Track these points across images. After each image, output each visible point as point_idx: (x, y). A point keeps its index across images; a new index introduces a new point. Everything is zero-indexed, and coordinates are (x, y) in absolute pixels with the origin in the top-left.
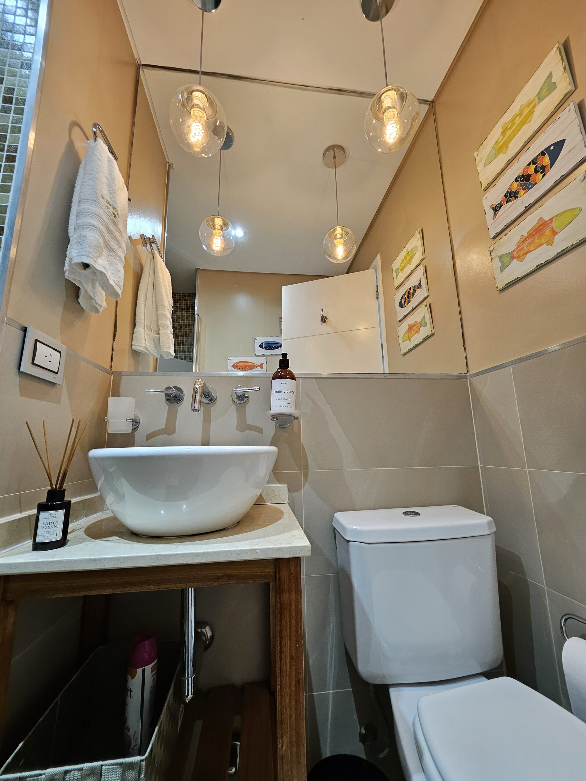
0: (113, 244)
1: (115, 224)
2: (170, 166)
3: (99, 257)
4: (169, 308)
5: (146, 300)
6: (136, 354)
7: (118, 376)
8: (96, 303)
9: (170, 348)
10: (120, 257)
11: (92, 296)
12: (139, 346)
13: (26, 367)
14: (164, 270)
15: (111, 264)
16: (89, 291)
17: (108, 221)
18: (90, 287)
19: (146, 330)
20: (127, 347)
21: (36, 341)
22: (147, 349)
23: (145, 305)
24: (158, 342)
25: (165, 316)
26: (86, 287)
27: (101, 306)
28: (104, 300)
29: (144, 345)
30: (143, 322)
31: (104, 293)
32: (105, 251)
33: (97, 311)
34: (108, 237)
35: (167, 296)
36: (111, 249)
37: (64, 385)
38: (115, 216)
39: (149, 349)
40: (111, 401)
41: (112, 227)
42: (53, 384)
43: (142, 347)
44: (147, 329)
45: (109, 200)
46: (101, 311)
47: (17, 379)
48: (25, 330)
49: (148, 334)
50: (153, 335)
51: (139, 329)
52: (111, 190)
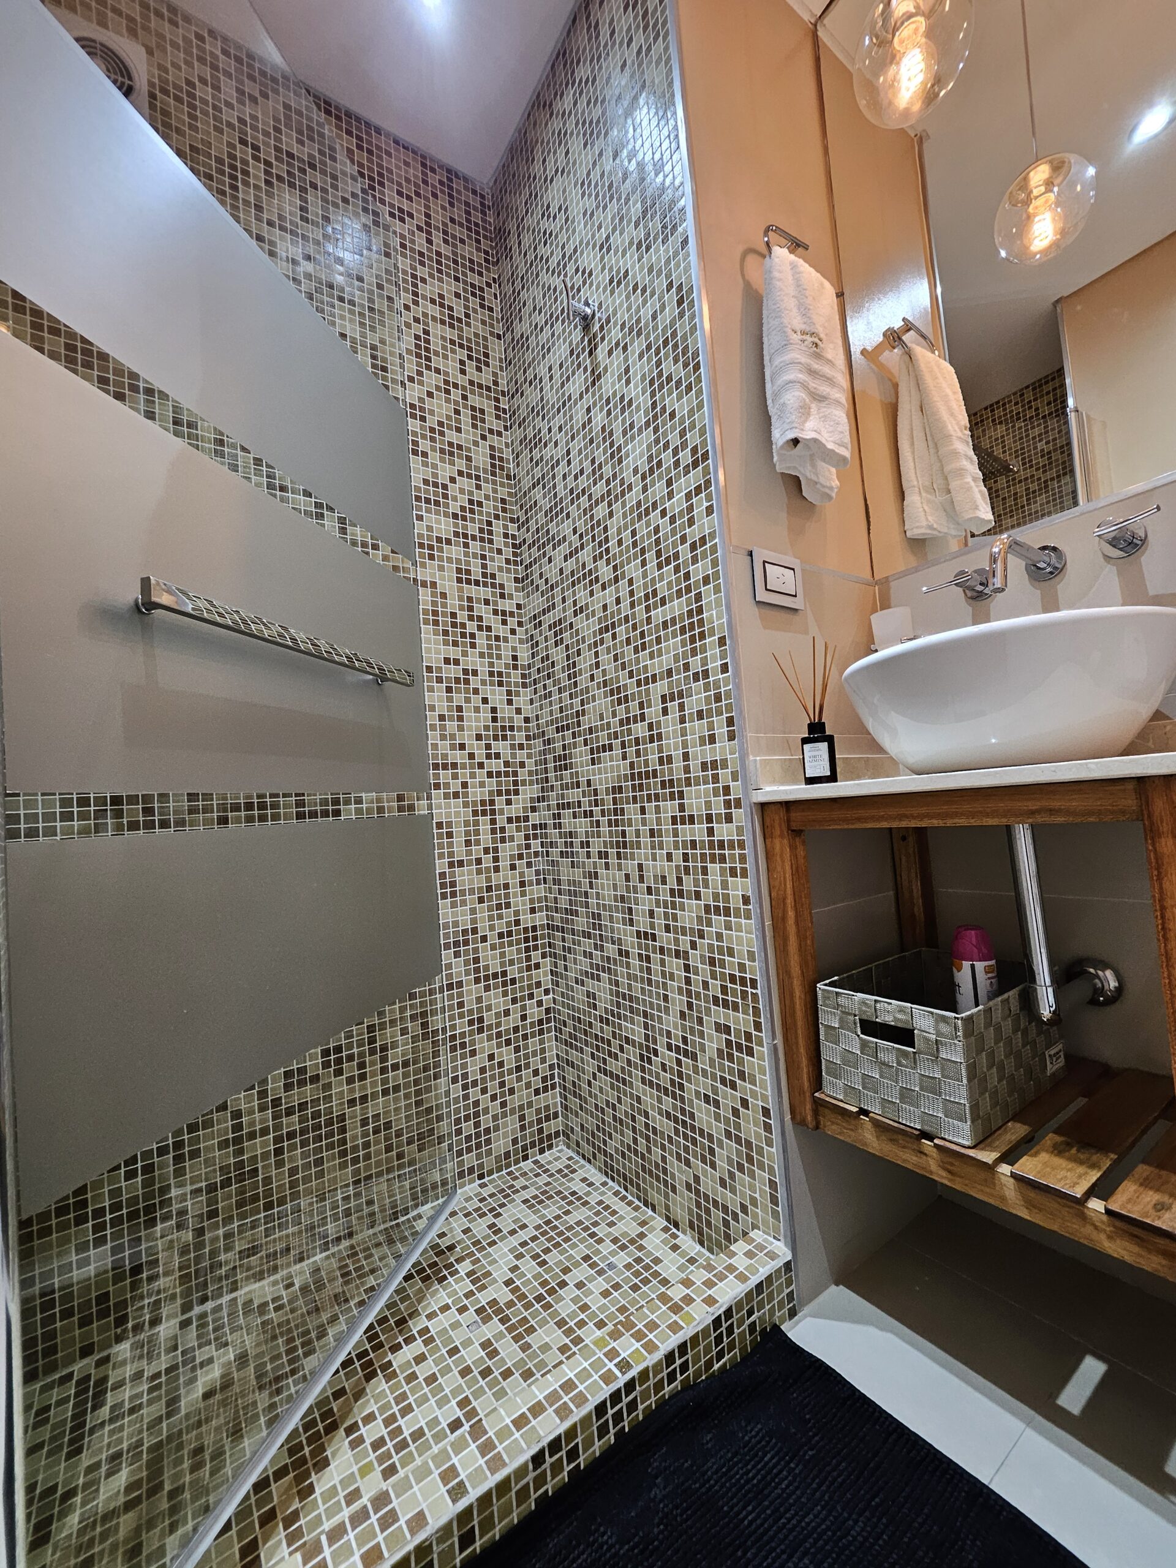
0: (824, 389)
1: (818, 356)
3: (805, 421)
4: (960, 434)
5: (912, 444)
6: (918, 545)
7: (885, 583)
8: (824, 486)
9: (977, 508)
10: (838, 402)
11: (814, 478)
12: (917, 527)
13: (762, 595)
14: (935, 369)
15: (825, 418)
16: (808, 474)
17: (809, 361)
18: (809, 468)
19: (924, 494)
20: (897, 537)
21: (764, 562)
22: (931, 527)
23: (913, 453)
24: (950, 510)
25: (955, 453)
26: (805, 473)
27: (831, 488)
28: (835, 477)
29: (924, 523)
30: (915, 483)
31: (833, 471)
32: (814, 406)
33: (830, 498)
34: (813, 384)
35: (952, 415)
36: (819, 398)
37: (809, 612)
38: (817, 345)
39: (935, 526)
40: (874, 618)
41: (816, 366)
42: (796, 610)
43: (922, 527)
44: (927, 492)
45: (803, 327)
46: (834, 495)
47: (755, 610)
48: (751, 554)
49: (929, 501)
50: (940, 498)
51: (914, 500)
52: (804, 310)
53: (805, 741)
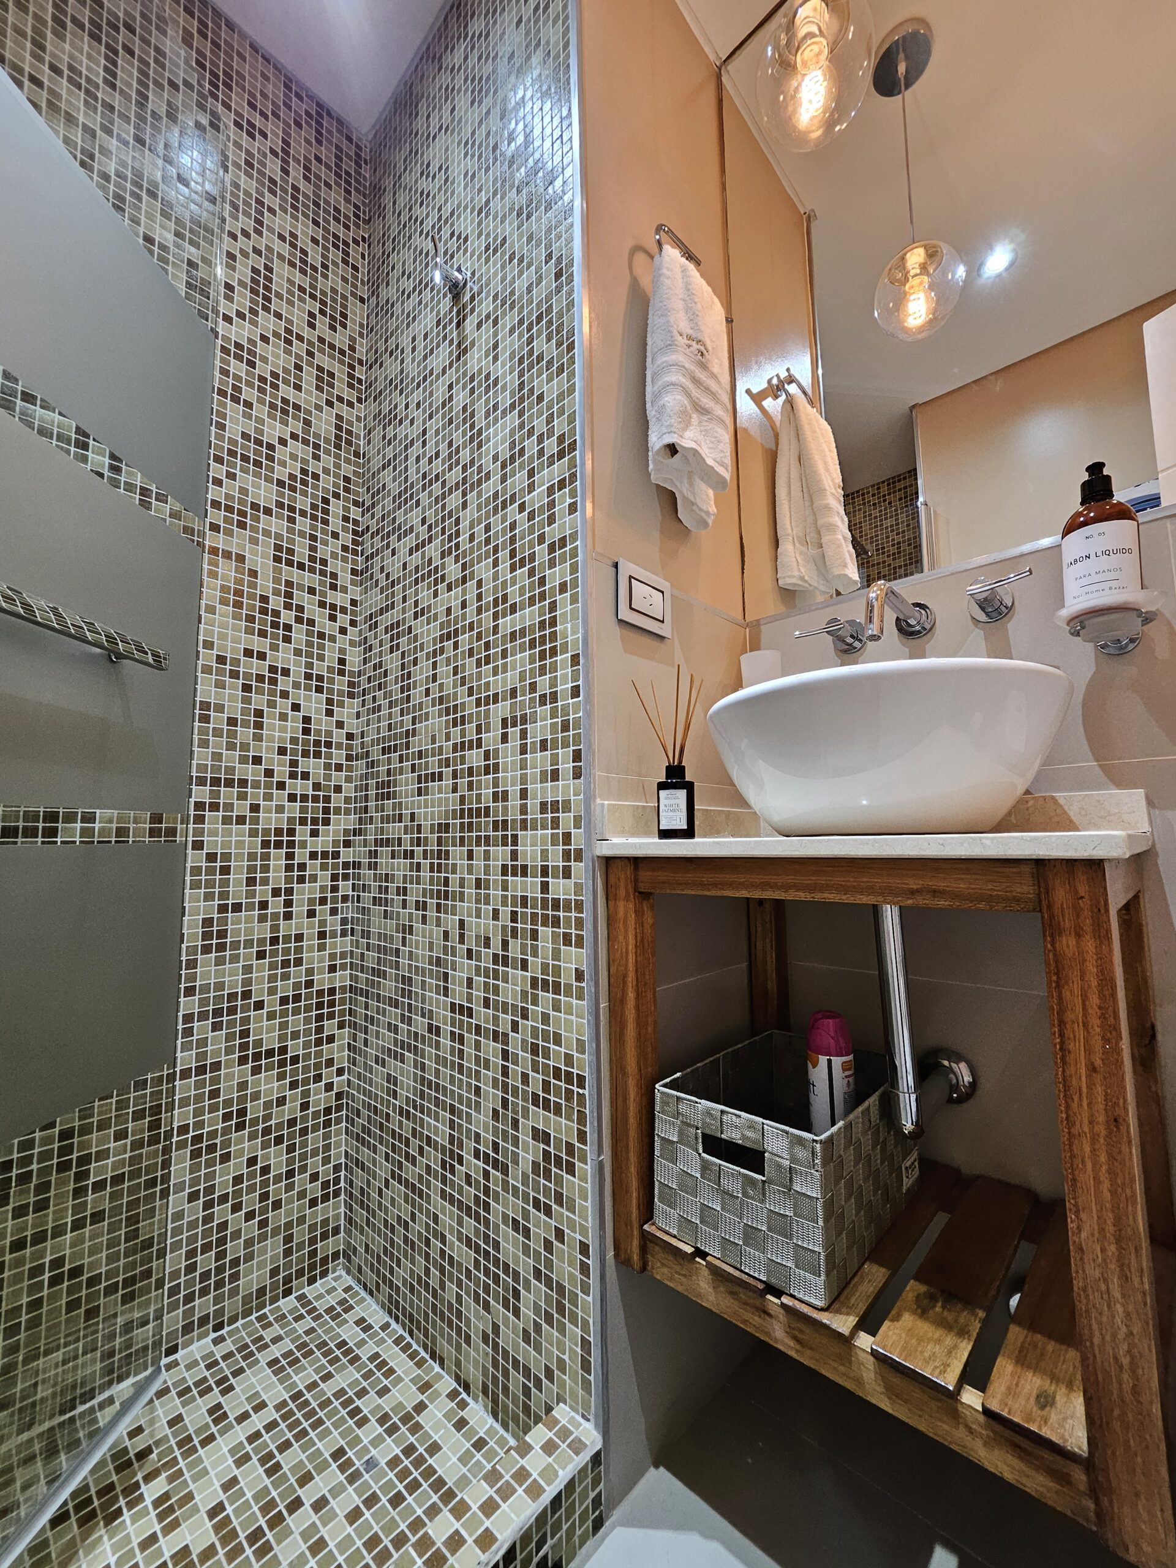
0: (706, 402)
1: (704, 366)
2: (809, 217)
3: (685, 429)
4: (833, 491)
5: (789, 493)
6: (789, 595)
7: (756, 626)
8: (700, 510)
9: (845, 566)
10: (721, 421)
11: (691, 498)
12: (789, 577)
13: (625, 614)
14: (814, 422)
15: (706, 432)
16: (685, 492)
17: (692, 368)
18: (687, 486)
19: (797, 544)
20: (769, 585)
21: (631, 577)
22: (802, 578)
23: (790, 501)
24: (821, 563)
25: (828, 507)
26: (682, 490)
27: (708, 513)
28: (712, 503)
29: (796, 573)
30: (790, 531)
31: (711, 492)
32: (694, 416)
33: (706, 524)
34: (696, 393)
35: (827, 470)
36: (703, 411)
37: (676, 640)
38: (702, 355)
39: (806, 578)
40: (743, 658)
41: (700, 375)
42: (662, 638)
43: (794, 577)
44: (800, 543)
45: (690, 332)
46: (710, 522)
47: (616, 630)
48: (616, 565)
49: (801, 553)
50: (813, 551)
51: (787, 548)
52: (693, 317)
53: (662, 786)
